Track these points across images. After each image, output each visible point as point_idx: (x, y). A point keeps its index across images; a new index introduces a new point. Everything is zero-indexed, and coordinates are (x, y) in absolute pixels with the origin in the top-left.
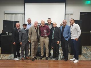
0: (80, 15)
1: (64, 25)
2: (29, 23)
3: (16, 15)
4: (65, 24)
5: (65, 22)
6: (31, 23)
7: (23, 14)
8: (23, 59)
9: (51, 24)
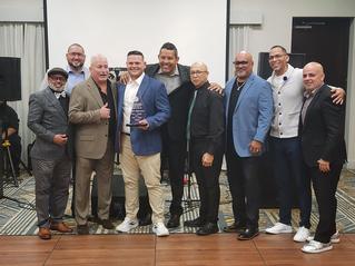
0: (294, 31)
1: (241, 78)
2: (76, 68)
3: (5, 27)
4: (244, 73)
5: (243, 62)
6: (82, 65)
7: (36, 24)
8: (45, 231)
9: (177, 72)
